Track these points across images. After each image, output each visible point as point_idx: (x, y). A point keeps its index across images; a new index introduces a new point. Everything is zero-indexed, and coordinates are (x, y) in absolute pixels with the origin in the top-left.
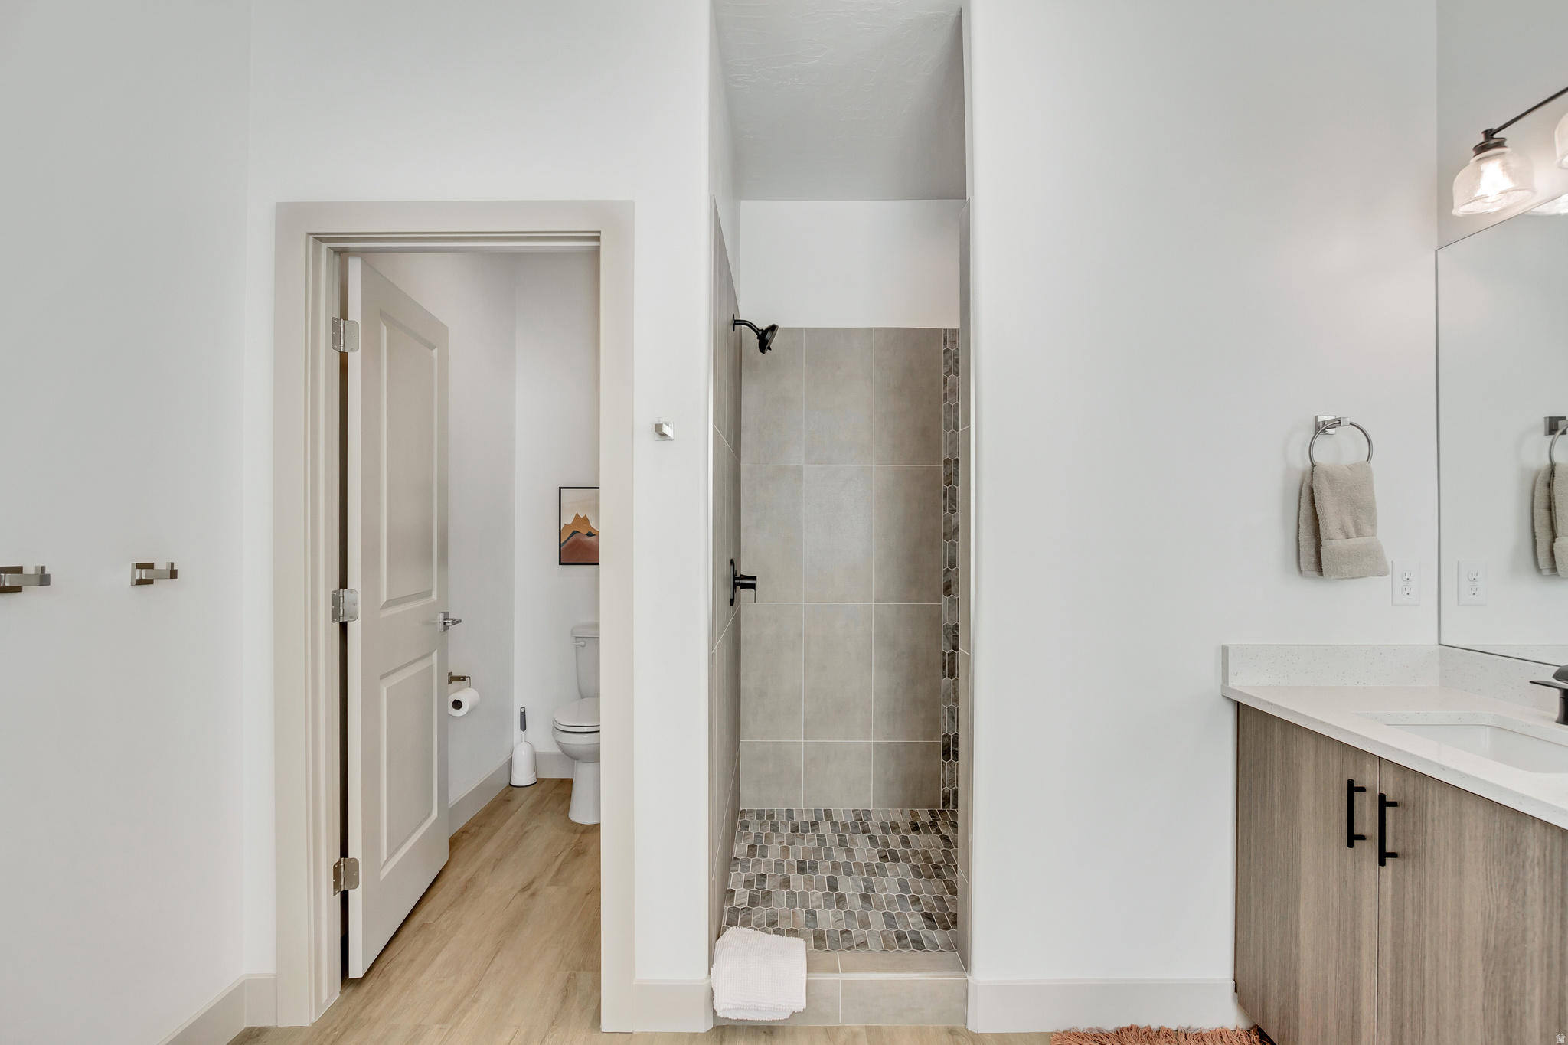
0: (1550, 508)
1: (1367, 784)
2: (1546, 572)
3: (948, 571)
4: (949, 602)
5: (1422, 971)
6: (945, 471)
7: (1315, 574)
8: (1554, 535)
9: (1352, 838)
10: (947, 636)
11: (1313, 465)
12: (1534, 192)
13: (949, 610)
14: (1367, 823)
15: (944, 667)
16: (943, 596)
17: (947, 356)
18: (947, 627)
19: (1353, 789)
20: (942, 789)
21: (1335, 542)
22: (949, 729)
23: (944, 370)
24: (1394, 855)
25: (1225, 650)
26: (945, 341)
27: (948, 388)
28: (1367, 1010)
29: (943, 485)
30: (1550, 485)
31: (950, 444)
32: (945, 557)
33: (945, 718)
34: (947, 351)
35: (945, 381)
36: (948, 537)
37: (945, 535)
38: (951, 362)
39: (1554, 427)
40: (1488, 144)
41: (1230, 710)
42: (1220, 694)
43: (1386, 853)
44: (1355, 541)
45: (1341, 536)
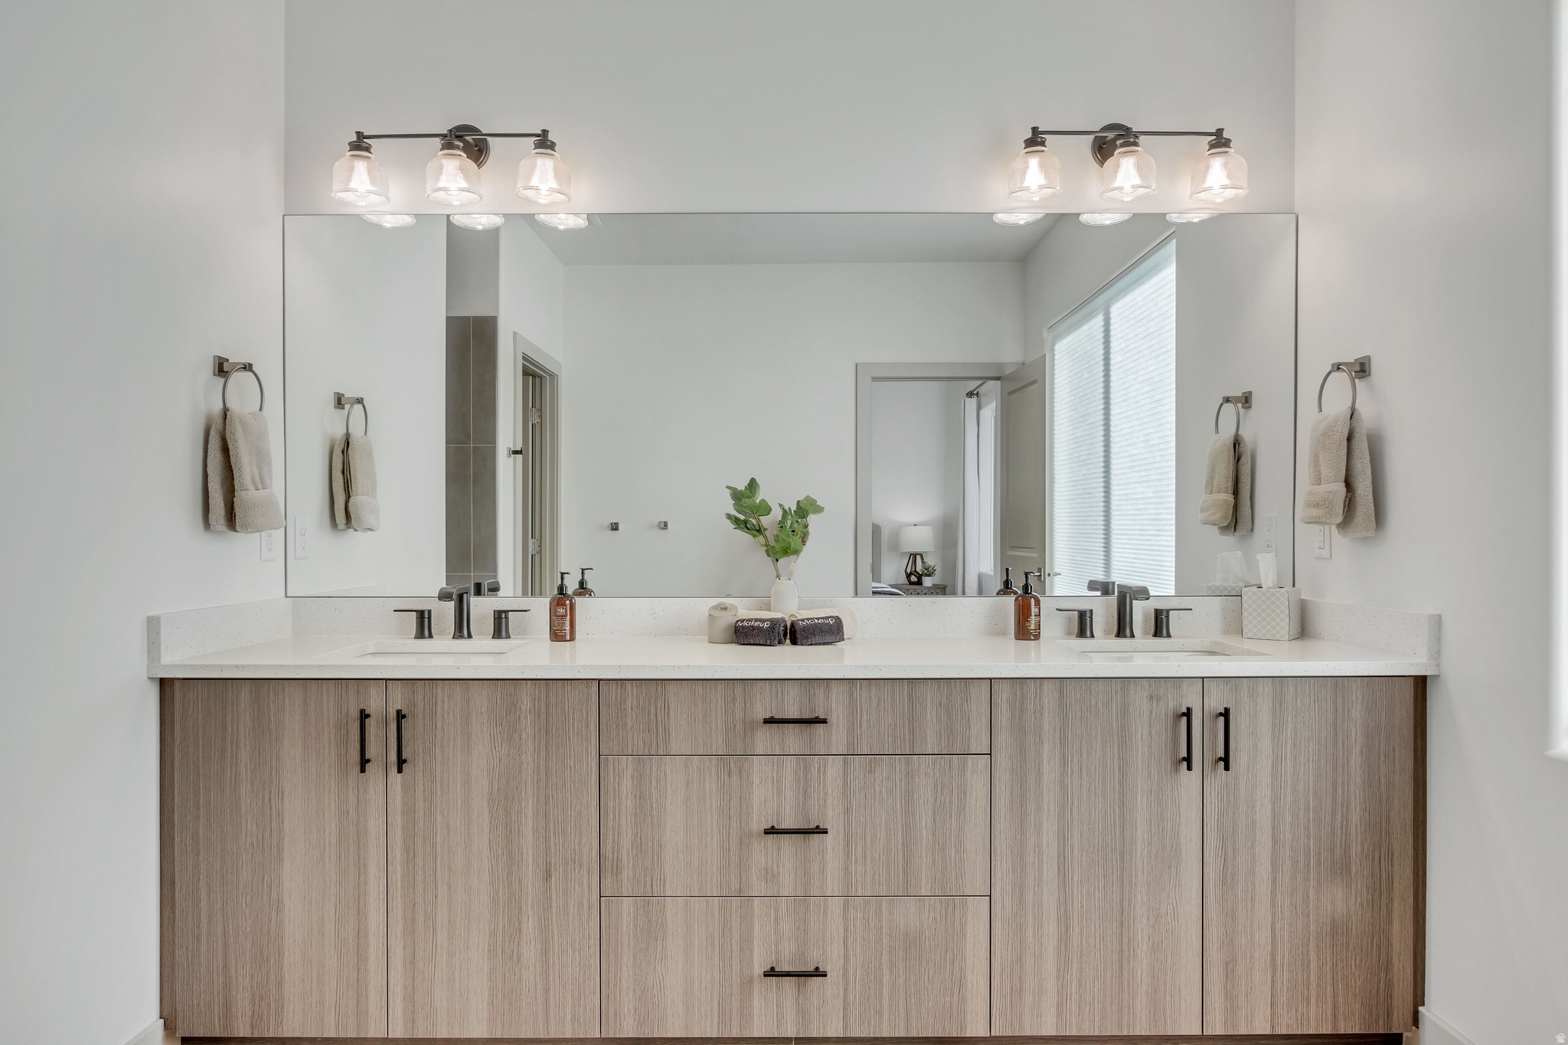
0: (344, 472)
1: (375, 713)
2: (341, 526)
7: (224, 529)
8: (348, 497)
9: (364, 762)
11: (224, 410)
12: (388, 199)
14: (379, 746)
19: (364, 716)
21: (247, 493)
24: (406, 761)
25: (151, 623)
28: (374, 917)
30: (344, 453)
39: (340, 401)
40: (360, 144)
41: (153, 695)
42: (145, 676)
43: (401, 763)
44: (262, 492)
45: (252, 488)
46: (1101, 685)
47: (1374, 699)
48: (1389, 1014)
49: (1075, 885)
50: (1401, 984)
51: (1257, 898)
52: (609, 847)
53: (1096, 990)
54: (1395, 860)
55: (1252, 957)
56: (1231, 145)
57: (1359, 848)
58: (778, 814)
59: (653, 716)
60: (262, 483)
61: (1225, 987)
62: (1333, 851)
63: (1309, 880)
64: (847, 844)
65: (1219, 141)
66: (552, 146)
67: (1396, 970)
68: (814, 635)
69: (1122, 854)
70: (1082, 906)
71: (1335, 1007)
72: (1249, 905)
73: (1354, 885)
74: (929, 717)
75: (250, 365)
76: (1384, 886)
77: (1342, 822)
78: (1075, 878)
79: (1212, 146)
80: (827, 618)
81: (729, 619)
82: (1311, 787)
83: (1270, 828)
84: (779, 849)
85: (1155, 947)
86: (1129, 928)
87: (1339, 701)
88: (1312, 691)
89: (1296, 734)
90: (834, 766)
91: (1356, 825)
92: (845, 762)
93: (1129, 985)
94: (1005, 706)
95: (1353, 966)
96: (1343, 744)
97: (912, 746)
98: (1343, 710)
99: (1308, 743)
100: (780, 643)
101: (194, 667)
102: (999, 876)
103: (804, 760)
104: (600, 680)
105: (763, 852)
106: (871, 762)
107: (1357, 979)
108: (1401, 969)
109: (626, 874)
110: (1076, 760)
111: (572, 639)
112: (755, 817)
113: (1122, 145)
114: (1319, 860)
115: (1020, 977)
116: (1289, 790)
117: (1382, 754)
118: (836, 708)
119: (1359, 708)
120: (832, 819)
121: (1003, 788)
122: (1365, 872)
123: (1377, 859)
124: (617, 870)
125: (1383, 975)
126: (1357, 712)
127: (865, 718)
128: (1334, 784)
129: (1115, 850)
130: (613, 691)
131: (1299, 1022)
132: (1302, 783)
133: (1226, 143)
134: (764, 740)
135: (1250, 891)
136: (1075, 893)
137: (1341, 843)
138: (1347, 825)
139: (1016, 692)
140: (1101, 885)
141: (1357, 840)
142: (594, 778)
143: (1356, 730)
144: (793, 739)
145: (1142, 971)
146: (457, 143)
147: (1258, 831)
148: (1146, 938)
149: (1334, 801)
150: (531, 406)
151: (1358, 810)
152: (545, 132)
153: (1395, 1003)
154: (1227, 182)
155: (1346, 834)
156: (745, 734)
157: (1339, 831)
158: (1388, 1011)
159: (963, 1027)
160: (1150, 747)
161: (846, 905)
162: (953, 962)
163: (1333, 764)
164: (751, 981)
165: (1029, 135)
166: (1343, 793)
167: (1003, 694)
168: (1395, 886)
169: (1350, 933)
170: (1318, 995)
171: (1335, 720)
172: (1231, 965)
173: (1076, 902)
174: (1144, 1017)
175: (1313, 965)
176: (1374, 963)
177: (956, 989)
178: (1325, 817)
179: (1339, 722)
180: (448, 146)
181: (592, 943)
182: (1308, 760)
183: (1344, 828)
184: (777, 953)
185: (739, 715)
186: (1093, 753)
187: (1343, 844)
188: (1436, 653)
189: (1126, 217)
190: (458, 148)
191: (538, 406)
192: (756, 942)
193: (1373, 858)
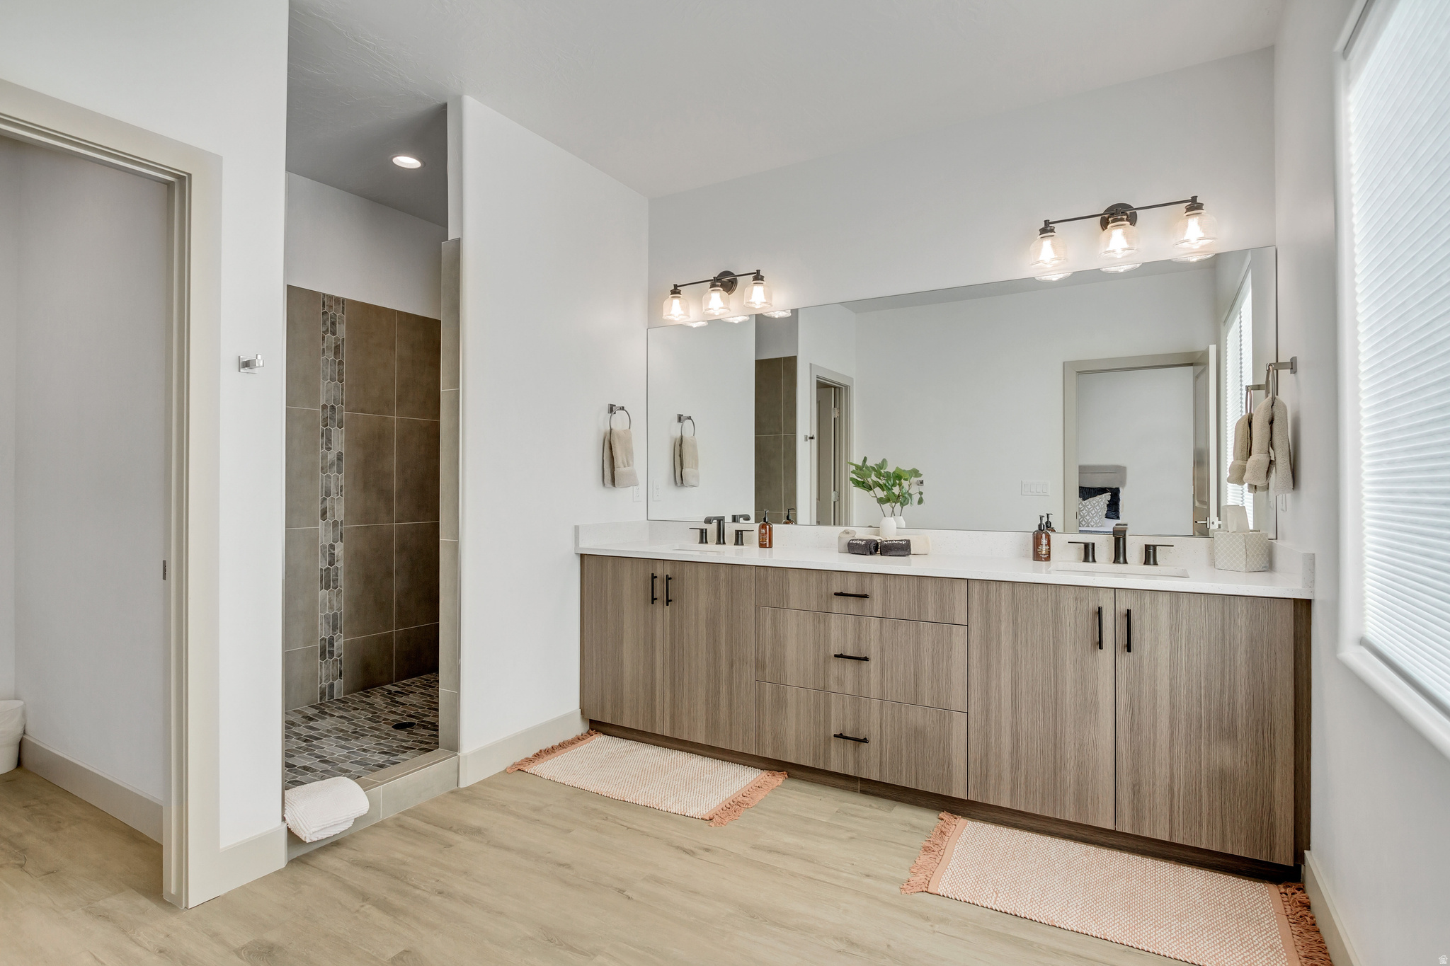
0: (681, 456)
1: (658, 575)
2: (679, 484)
3: (324, 499)
4: (325, 526)
5: (683, 644)
6: (323, 415)
7: (611, 486)
8: (682, 468)
9: (654, 599)
10: (324, 555)
11: (611, 429)
12: (689, 316)
13: (325, 532)
14: (659, 592)
15: (321, 581)
16: (320, 520)
17: (325, 317)
18: (324, 547)
19: (654, 577)
20: (319, 686)
21: (621, 469)
22: (325, 633)
23: (323, 329)
24: (671, 601)
25: (577, 528)
26: (324, 304)
27: (325, 345)
28: (659, 675)
29: (321, 426)
30: (680, 445)
31: (327, 392)
32: (322, 488)
33: (321, 624)
34: (325, 313)
35: (323, 338)
36: (324, 470)
37: (322, 468)
38: (329, 323)
39: (680, 418)
40: (676, 291)
41: (577, 561)
42: (573, 552)
43: (668, 601)
44: (627, 469)
45: (622, 466)
46: (1040, 588)
47: (1257, 613)
48: (1272, 848)
49: (1023, 715)
50: (1282, 827)
51: (1158, 744)
52: (760, 654)
53: (1037, 784)
54: (1277, 735)
55: (1154, 784)
56: (1204, 207)
57: (1244, 721)
58: (844, 647)
59: (781, 587)
60: (628, 463)
61: (1133, 801)
62: (1221, 721)
63: (1201, 738)
64: (882, 670)
65: (1194, 205)
66: (762, 279)
67: (1278, 817)
68: (891, 550)
69: (1056, 699)
70: (1028, 729)
71: (1223, 833)
72: (1152, 748)
73: (1240, 747)
74: (929, 599)
75: (623, 407)
76: (1266, 753)
77: (1230, 700)
78: (1023, 710)
79: (1188, 210)
80: (901, 541)
81: (848, 538)
82: (1202, 672)
83: (1168, 697)
84: (845, 667)
85: (1080, 764)
86: (1061, 748)
87: (1227, 613)
88: (1203, 604)
89: (1189, 633)
90: (875, 624)
91: (1242, 705)
92: (881, 621)
93: (1061, 785)
94: (976, 597)
95: (1239, 807)
96: (1230, 644)
97: (920, 616)
98: (1230, 619)
99: (1200, 640)
100: (871, 554)
101: (601, 550)
102: (973, 701)
103: (859, 618)
104: (756, 566)
105: (836, 667)
106: (895, 622)
107: (1243, 816)
108: (1283, 817)
109: (768, 671)
110: (1023, 635)
111: (771, 546)
112: (832, 648)
113: (1113, 222)
114: (1210, 725)
115: (987, 767)
116: (1184, 672)
117: (1264, 655)
118: (876, 590)
119: (1244, 619)
120: (874, 653)
121: (975, 647)
122: (1250, 739)
123: (1260, 731)
124: (764, 668)
125: (1266, 818)
126: (1242, 621)
127: (892, 597)
128: (1223, 673)
129: (1051, 696)
130: (763, 571)
131: (1193, 837)
132: (1195, 668)
133: (1200, 207)
134: (837, 604)
135: (1152, 739)
136: (1023, 720)
137: (1228, 715)
138: (1234, 703)
139: (983, 589)
140: (1041, 717)
141: (1242, 716)
142: (753, 618)
143: (1241, 636)
144: (853, 605)
145: (1070, 779)
146: (717, 284)
147: (1158, 698)
148: (1073, 758)
149: (1222, 684)
150: (833, 406)
151: (1243, 693)
152: (758, 271)
153: (1277, 840)
154: (1202, 235)
155: (1233, 710)
156: (827, 601)
157: (1227, 708)
158: (1270, 846)
159: (950, 790)
160: (1075, 632)
161: (882, 703)
162: (944, 750)
163: (1221, 658)
164: (830, 739)
165: (1043, 225)
166: (1230, 679)
167: (976, 588)
168: (1277, 754)
169: (1236, 782)
170: (1209, 822)
171: (1223, 626)
172: (1137, 788)
173: (1023, 726)
174: (1071, 809)
175: (1205, 799)
176: (1258, 806)
177: (946, 766)
178: (1214, 695)
179: (1226, 628)
180: (713, 286)
181: (752, 704)
182: (1200, 652)
183: (1231, 705)
184: (843, 725)
185: (824, 590)
186: (1035, 631)
187: (1230, 716)
188: (1311, 583)
189: (1138, 265)
190: (718, 286)
191: (838, 407)
192: (832, 717)
193: (1257, 731)
